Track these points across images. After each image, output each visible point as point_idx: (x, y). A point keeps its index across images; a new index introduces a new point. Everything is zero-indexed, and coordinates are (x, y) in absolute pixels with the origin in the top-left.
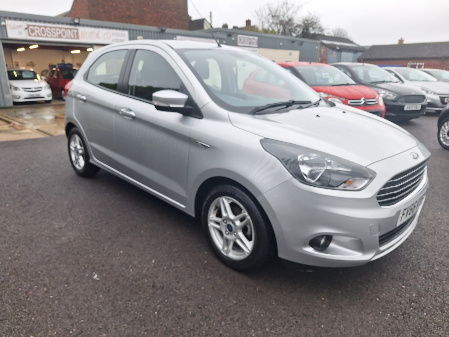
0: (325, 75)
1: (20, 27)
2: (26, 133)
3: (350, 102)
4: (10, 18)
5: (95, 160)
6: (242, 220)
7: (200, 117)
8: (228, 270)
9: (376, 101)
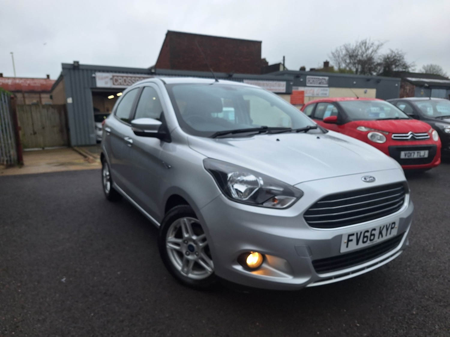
1: (106, 77)
3: (394, 136)
4: (99, 71)
7: (169, 141)
9: (427, 136)
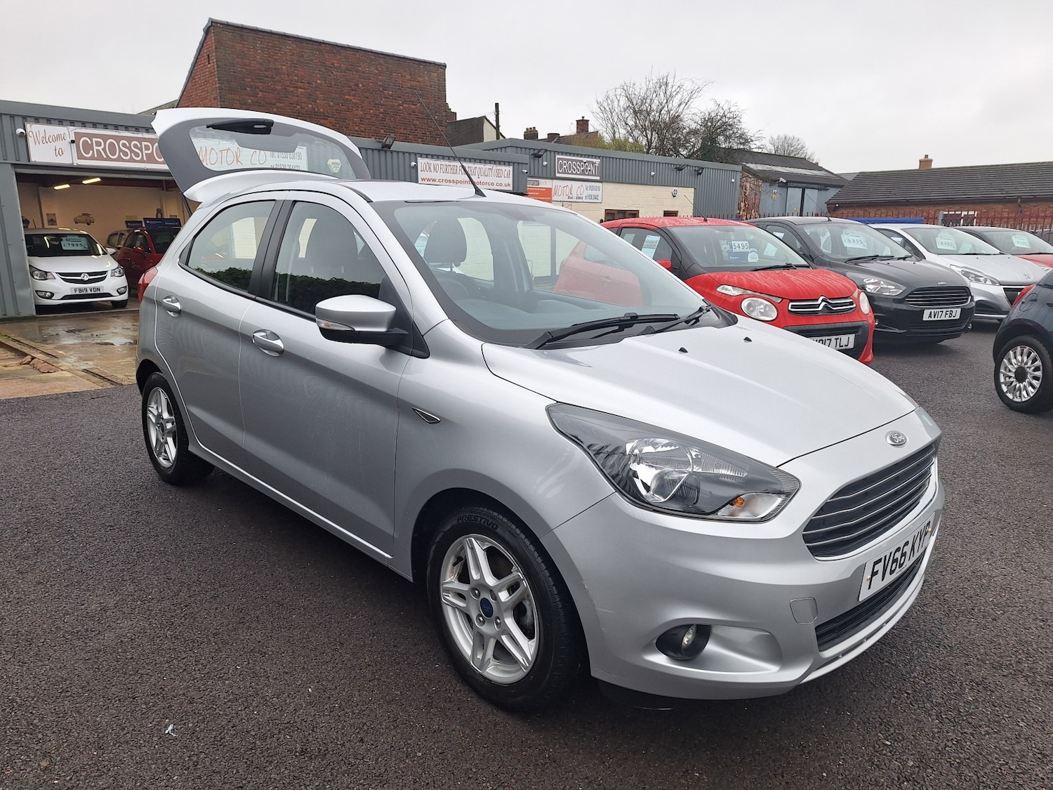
0: (739, 246)
1: (58, 138)
2: (57, 379)
3: (793, 307)
4: (37, 120)
5: (199, 448)
6: (512, 589)
7: (421, 353)
8: (483, 708)
9: (851, 303)
